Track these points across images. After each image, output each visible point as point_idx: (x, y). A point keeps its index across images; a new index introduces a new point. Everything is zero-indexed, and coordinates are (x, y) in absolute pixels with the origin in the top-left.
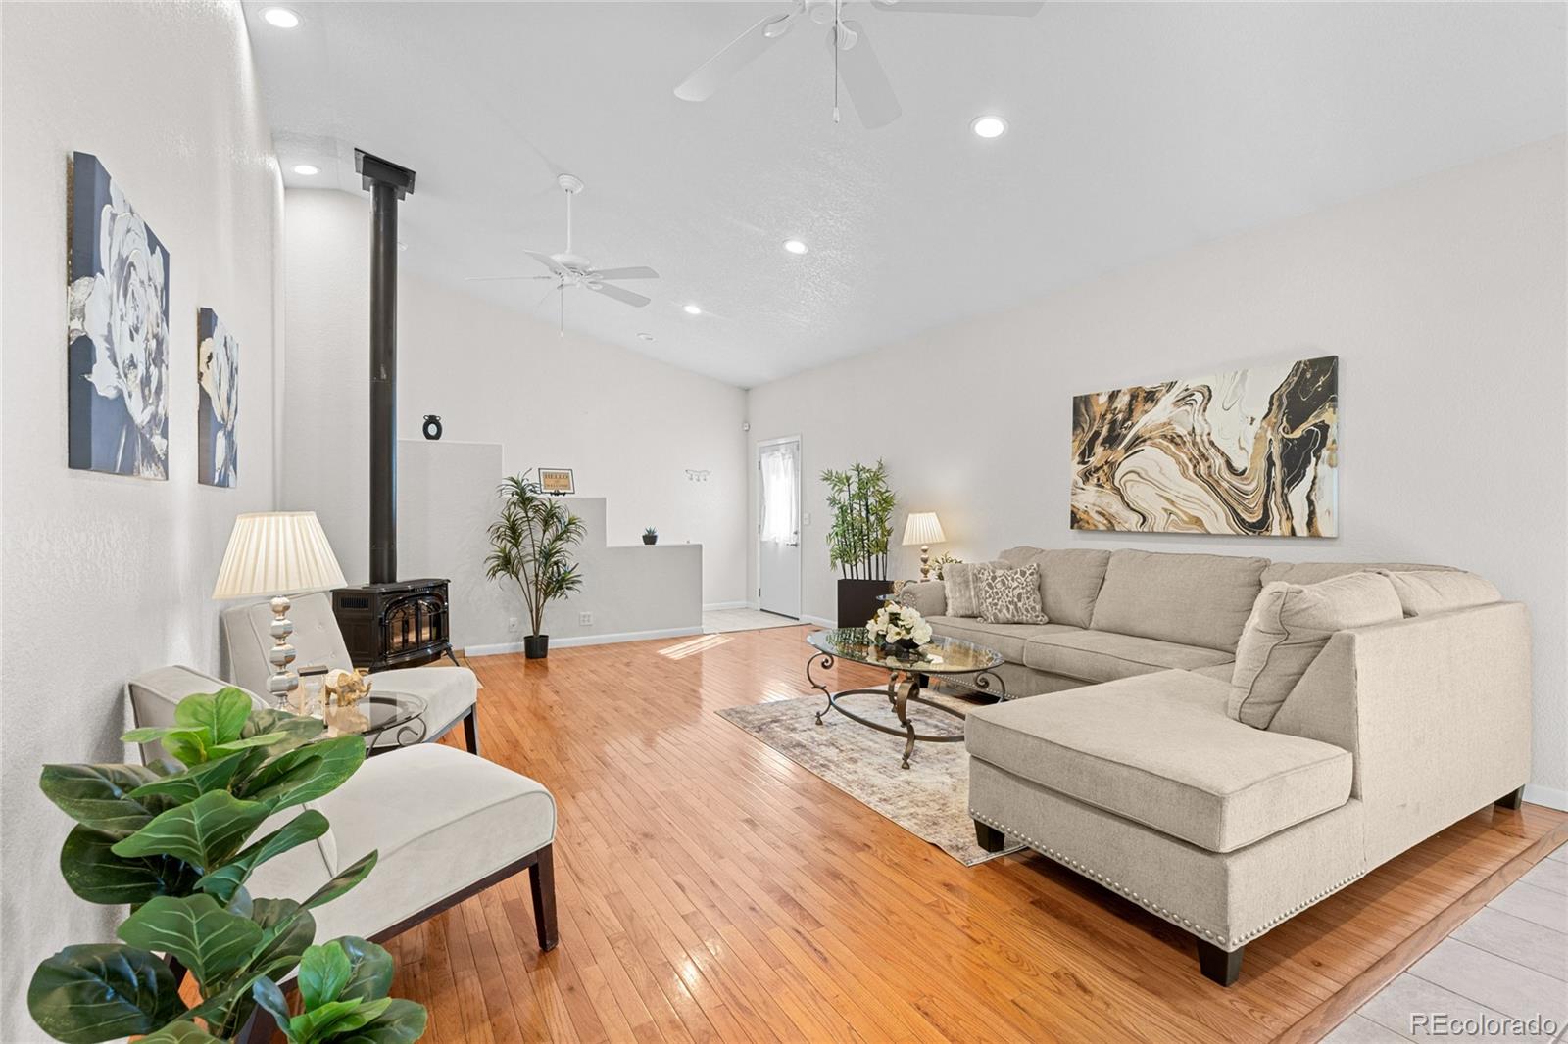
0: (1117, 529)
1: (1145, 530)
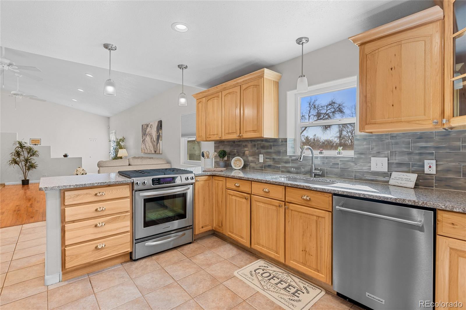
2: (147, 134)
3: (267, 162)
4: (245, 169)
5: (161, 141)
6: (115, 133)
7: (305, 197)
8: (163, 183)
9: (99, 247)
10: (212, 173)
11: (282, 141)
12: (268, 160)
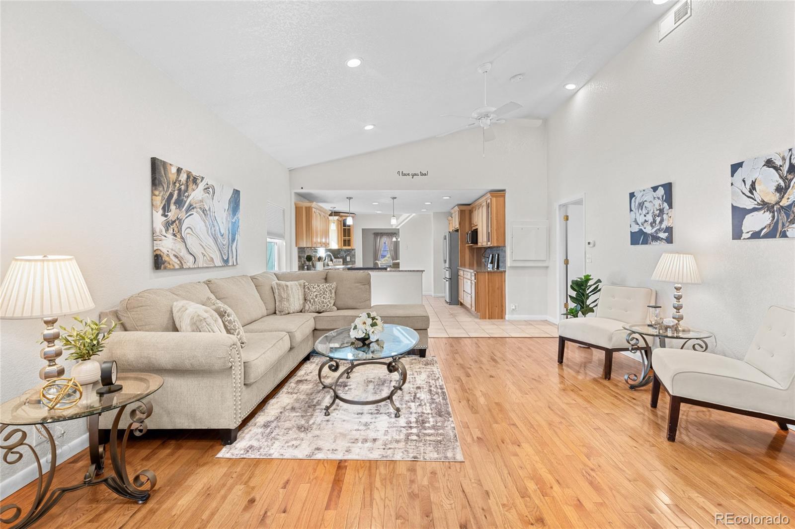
0: (185, 267)
1: (196, 267)
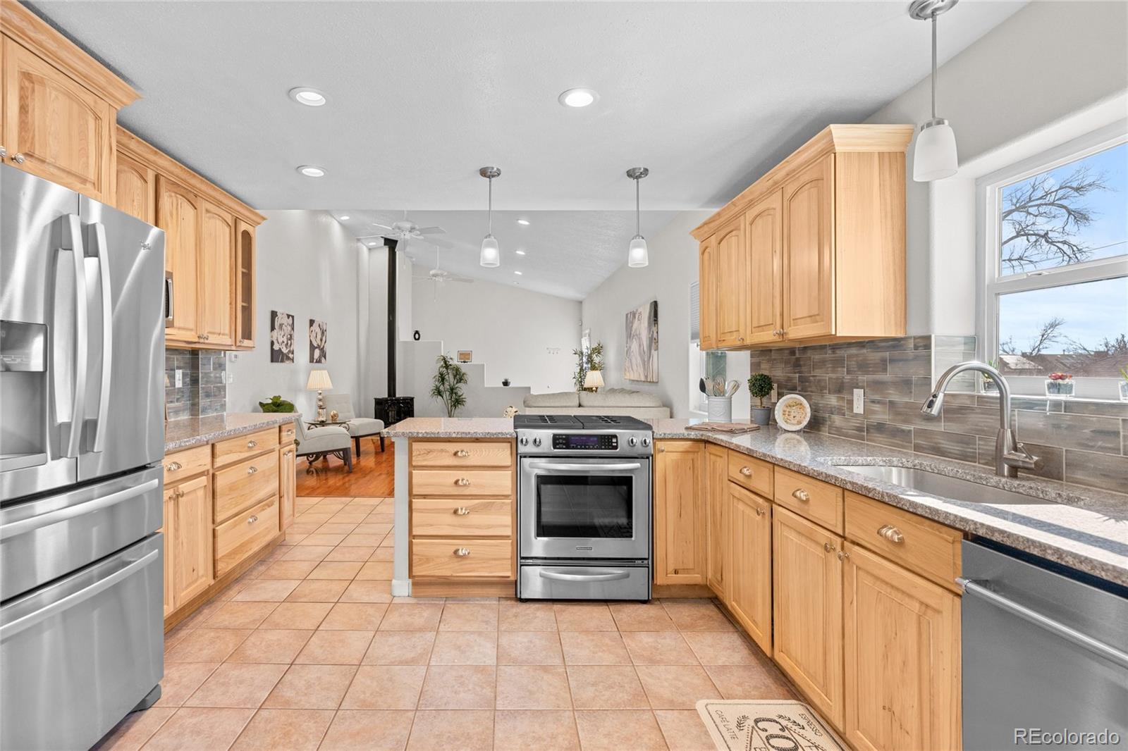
2: (634, 336)
3: (874, 412)
4: (819, 431)
5: (656, 352)
6: (589, 335)
7: (890, 533)
8: (577, 446)
9: (461, 553)
10: (702, 435)
11: (915, 345)
12: (877, 407)
